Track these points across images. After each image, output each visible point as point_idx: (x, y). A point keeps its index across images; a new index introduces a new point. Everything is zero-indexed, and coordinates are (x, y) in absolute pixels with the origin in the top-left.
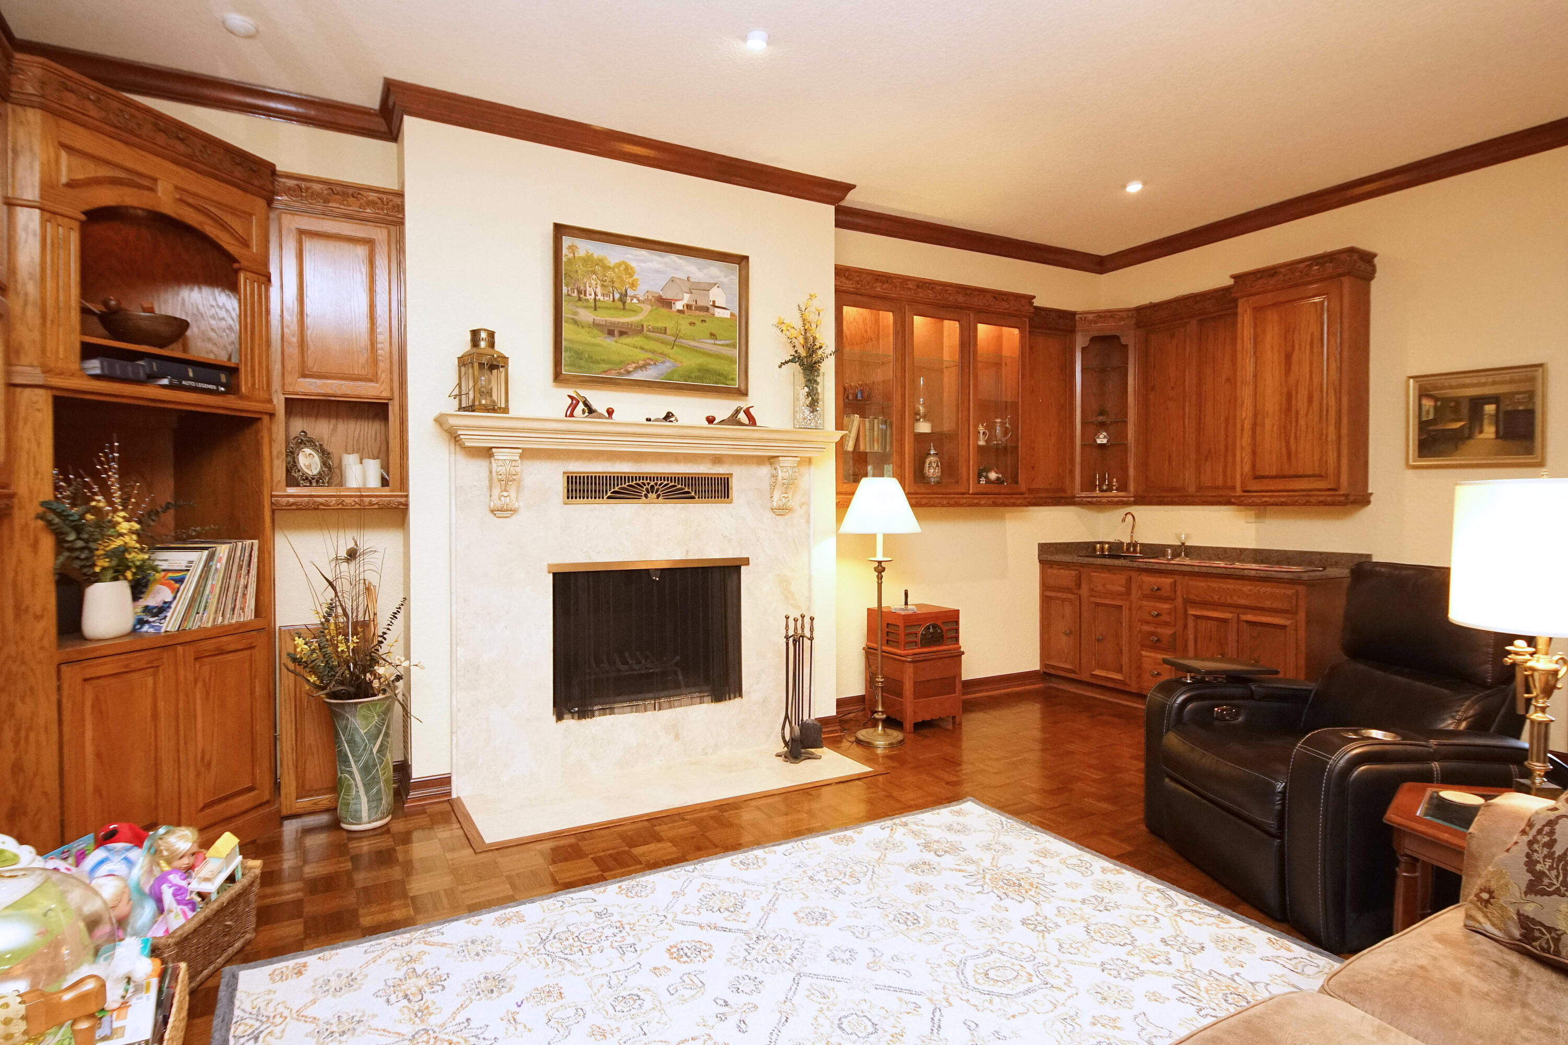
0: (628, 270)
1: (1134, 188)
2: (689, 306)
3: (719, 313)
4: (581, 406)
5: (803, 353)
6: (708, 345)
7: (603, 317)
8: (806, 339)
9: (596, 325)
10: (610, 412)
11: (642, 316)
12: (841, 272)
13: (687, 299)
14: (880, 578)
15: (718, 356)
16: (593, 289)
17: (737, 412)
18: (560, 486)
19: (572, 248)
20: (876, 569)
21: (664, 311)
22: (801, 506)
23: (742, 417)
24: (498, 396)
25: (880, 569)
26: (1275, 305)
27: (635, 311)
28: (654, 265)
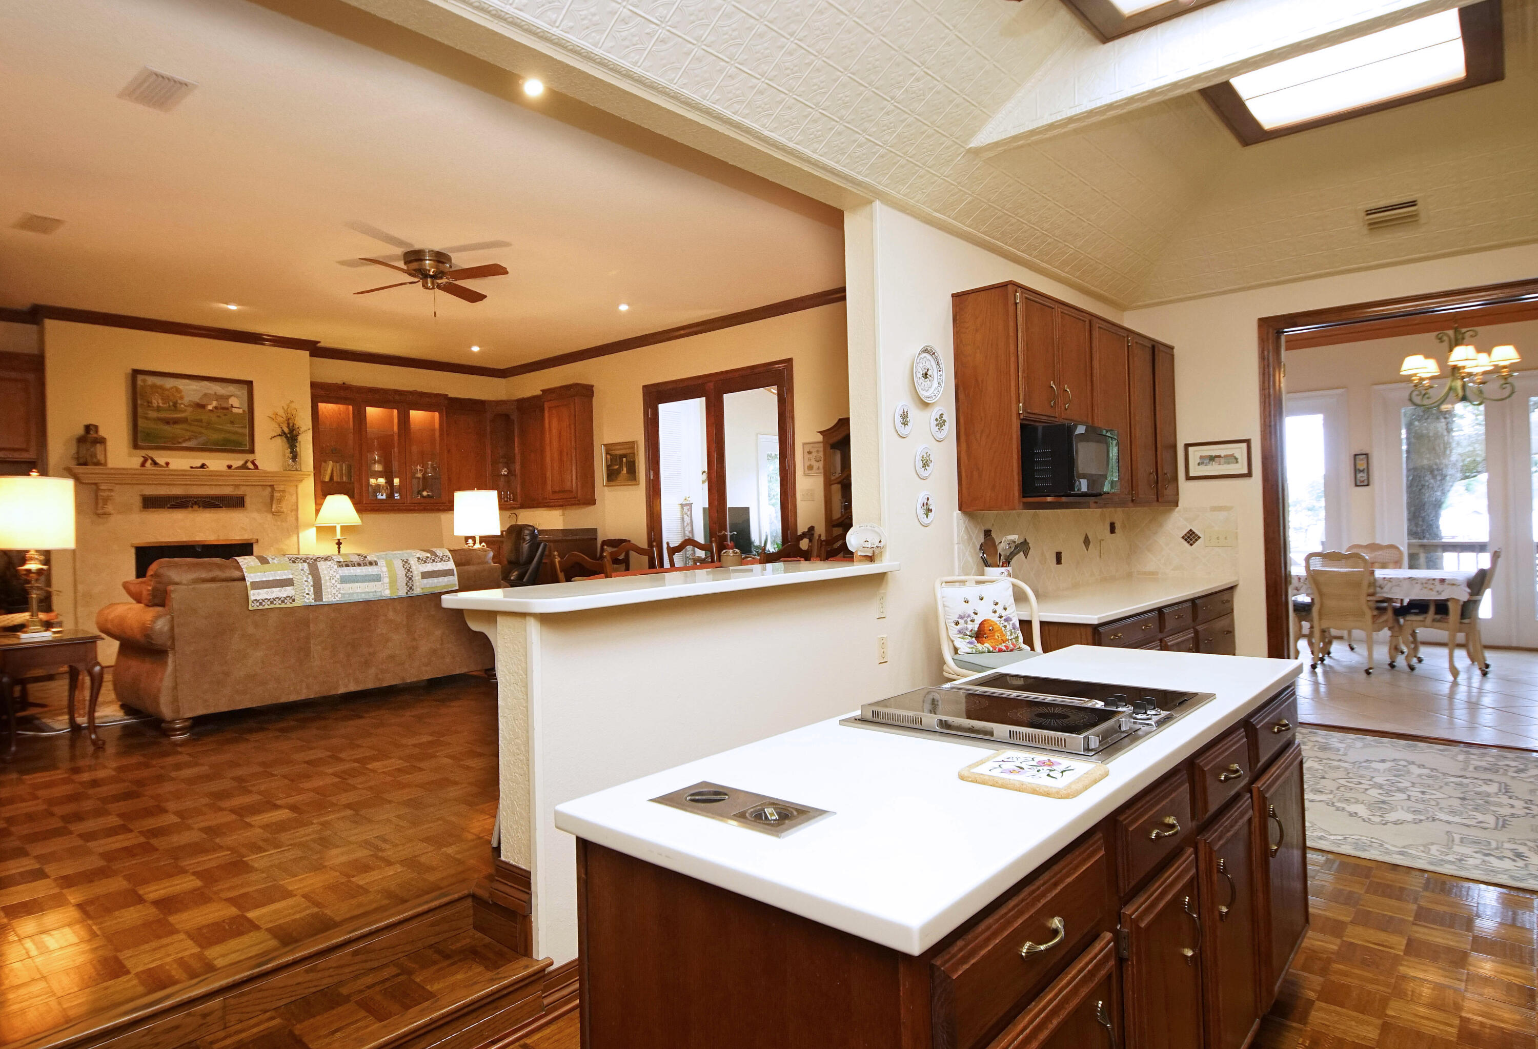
0: (178, 390)
1: (476, 349)
2: (216, 408)
3: (235, 410)
4: (150, 461)
5: (286, 430)
6: (229, 427)
7: (163, 415)
8: (288, 424)
9: (159, 419)
10: (167, 464)
11: (188, 414)
12: (313, 385)
13: (215, 403)
14: (339, 548)
15: (236, 433)
16: (157, 401)
17: (246, 462)
18: (137, 502)
19: (144, 381)
20: (337, 544)
21: (200, 410)
22: (291, 512)
23: (250, 465)
24: (100, 457)
25: (339, 543)
26: (556, 407)
27: (185, 411)
28: (194, 387)
